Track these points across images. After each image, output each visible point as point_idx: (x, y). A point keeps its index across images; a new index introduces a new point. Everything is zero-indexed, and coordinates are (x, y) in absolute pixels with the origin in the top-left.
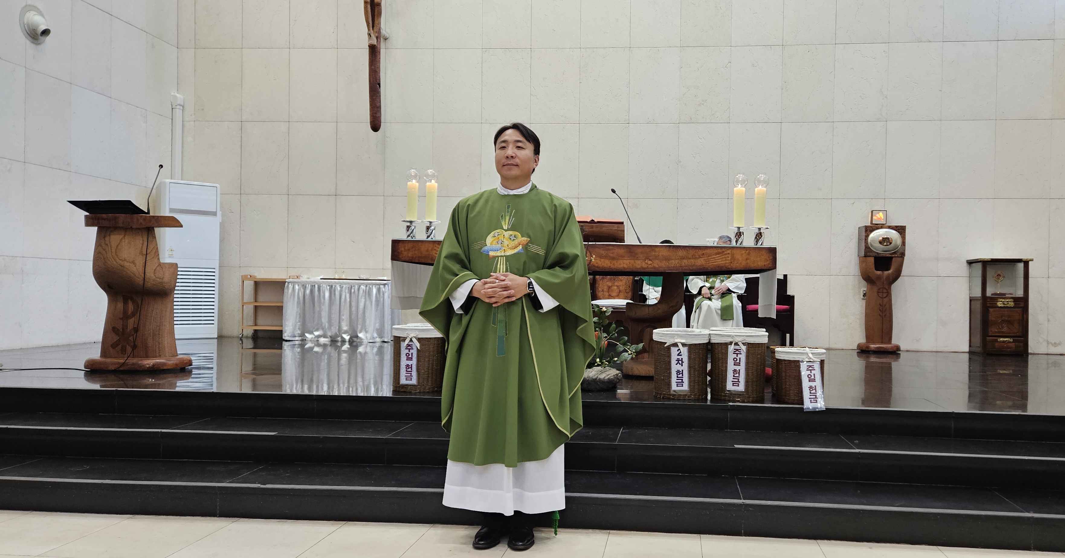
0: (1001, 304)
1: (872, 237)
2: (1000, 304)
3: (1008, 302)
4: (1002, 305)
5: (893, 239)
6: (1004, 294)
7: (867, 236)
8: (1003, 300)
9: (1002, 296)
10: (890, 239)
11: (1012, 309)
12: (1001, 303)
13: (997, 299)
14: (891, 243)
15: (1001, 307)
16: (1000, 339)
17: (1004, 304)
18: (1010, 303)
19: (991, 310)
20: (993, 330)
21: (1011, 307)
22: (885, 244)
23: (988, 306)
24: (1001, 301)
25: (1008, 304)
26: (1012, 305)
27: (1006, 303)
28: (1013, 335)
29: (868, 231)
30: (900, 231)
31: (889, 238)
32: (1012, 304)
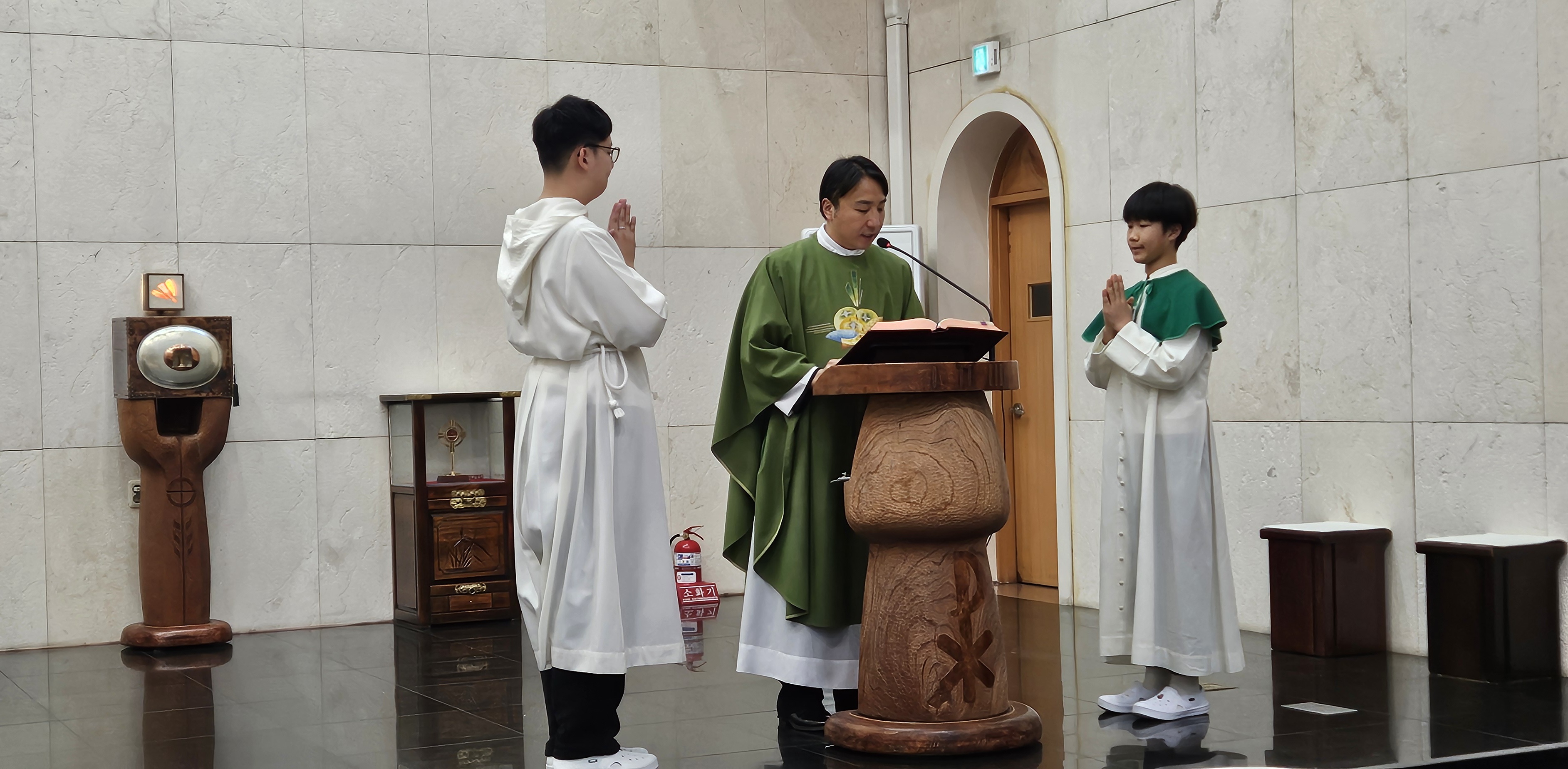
0: (458, 503)
1: (150, 349)
2: (456, 503)
3: (472, 496)
4: (460, 505)
5: (201, 352)
6: (465, 478)
7: (134, 346)
8: (463, 493)
9: (462, 482)
10: (193, 352)
11: (484, 513)
12: (458, 500)
13: (451, 492)
14: (195, 363)
15: (459, 510)
16: (459, 587)
17: (464, 502)
18: (477, 498)
19: (437, 518)
20: (445, 566)
21: (480, 509)
22: (181, 366)
23: (430, 510)
24: (459, 496)
25: (473, 501)
26: (483, 503)
27: (469, 499)
28: (484, 574)
29: (136, 332)
30: (217, 331)
31: (190, 349)
32: (481, 501)
